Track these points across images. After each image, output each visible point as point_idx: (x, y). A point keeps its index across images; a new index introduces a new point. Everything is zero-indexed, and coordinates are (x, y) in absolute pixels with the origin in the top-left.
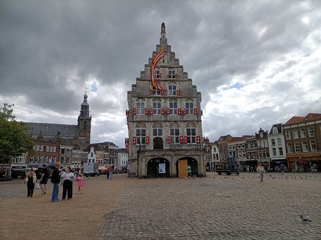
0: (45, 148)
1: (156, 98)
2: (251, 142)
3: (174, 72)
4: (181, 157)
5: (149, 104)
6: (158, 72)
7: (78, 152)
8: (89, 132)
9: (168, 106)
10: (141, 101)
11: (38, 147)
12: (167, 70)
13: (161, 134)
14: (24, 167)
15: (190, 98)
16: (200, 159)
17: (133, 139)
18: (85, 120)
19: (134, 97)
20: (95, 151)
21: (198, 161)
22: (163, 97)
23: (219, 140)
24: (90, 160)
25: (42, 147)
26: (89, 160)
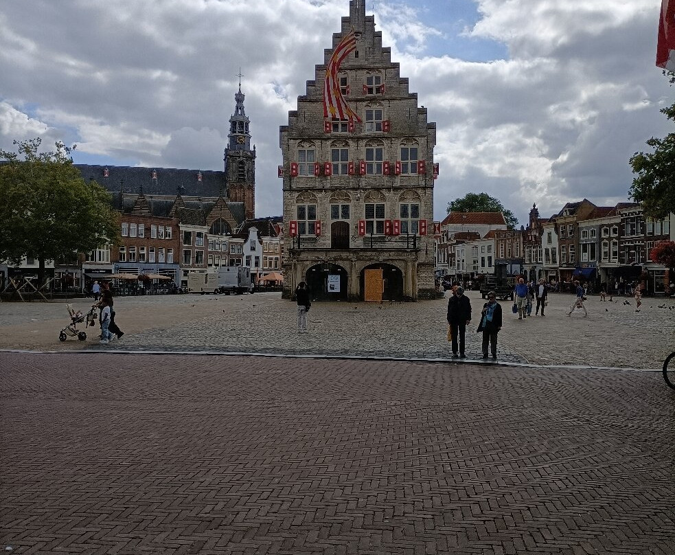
0: (148, 230)
1: (338, 139)
2: (633, 220)
3: (378, 79)
4: (369, 263)
5: (323, 152)
6: (344, 81)
7: (221, 239)
8: (251, 188)
9: (363, 156)
10: (306, 145)
11: (134, 226)
12: (363, 76)
13: (346, 214)
14: (109, 272)
15: (409, 138)
16: (406, 268)
17: (291, 225)
18: (241, 159)
19: (294, 139)
20: (259, 235)
21: (403, 271)
22: (352, 138)
23: (561, 214)
24: (249, 257)
25: (142, 227)
26: (247, 257)
